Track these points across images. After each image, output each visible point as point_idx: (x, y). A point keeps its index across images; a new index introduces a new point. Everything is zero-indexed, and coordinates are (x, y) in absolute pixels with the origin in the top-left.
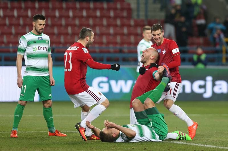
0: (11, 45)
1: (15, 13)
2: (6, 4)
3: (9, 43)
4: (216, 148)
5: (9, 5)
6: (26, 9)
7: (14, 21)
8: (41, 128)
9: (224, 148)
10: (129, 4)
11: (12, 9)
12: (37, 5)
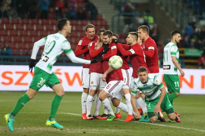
0: (21, 50)
1: (25, 27)
2: (18, 20)
3: (20, 48)
4: (167, 127)
5: (20, 22)
6: (33, 24)
7: (24, 33)
8: (42, 110)
9: (173, 127)
10: (106, 22)
11: (23, 24)
12: (40, 22)
